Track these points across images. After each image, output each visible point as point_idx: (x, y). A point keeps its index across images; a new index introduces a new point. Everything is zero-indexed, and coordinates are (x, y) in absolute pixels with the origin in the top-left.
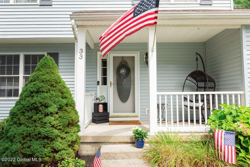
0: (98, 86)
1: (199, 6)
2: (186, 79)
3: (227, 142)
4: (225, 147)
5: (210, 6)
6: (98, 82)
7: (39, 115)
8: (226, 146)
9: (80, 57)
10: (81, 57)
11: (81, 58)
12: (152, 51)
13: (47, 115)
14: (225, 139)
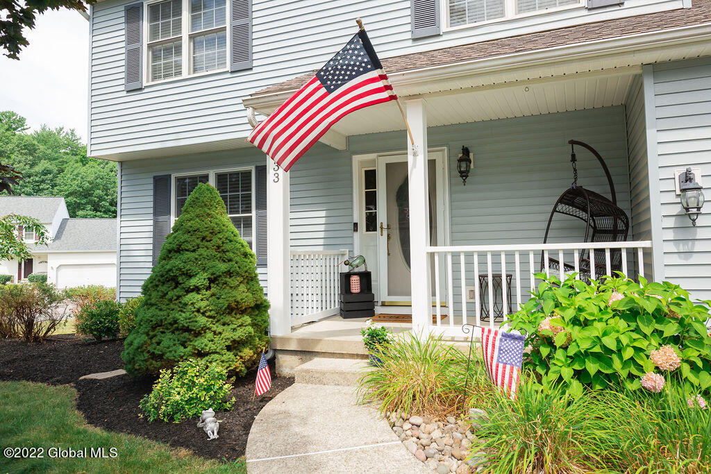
0: (356, 235)
1: (585, 12)
2: (555, 210)
3: (505, 357)
4: (497, 367)
5: (619, 8)
6: (356, 225)
7: (178, 292)
8: (501, 366)
9: (274, 178)
10: (277, 177)
11: (276, 180)
12: (415, 155)
13: (188, 291)
14: (500, 350)
